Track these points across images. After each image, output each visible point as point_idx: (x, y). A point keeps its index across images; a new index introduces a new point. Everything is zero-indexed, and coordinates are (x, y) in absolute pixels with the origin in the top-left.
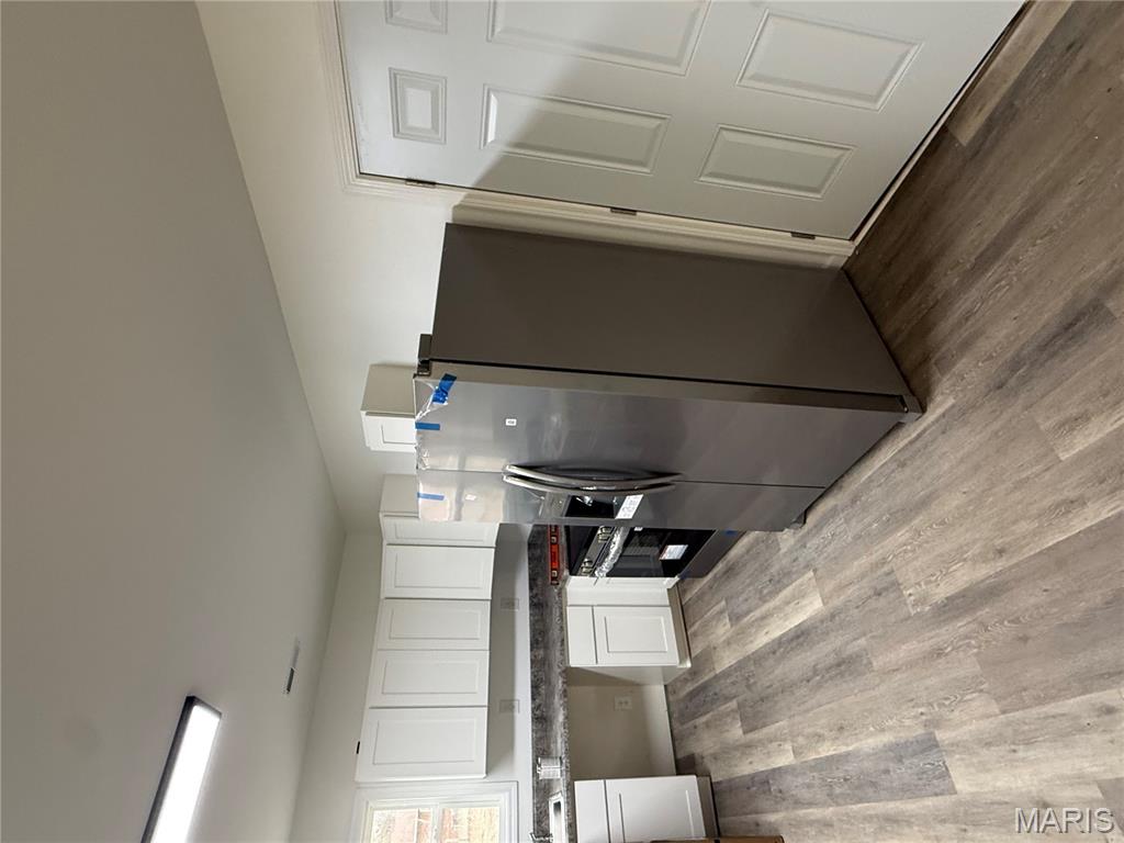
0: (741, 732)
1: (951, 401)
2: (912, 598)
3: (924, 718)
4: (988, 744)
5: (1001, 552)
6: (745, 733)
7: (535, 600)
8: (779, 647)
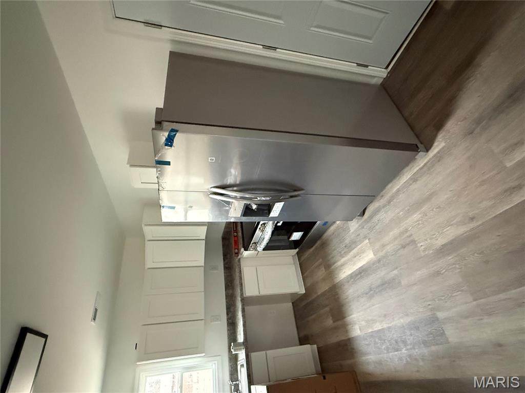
0: (331, 322)
1: (443, 144)
2: (423, 247)
3: (430, 307)
4: (467, 317)
5: (472, 219)
6: (334, 322)
7: (227, 266)
8: (351, 279)
